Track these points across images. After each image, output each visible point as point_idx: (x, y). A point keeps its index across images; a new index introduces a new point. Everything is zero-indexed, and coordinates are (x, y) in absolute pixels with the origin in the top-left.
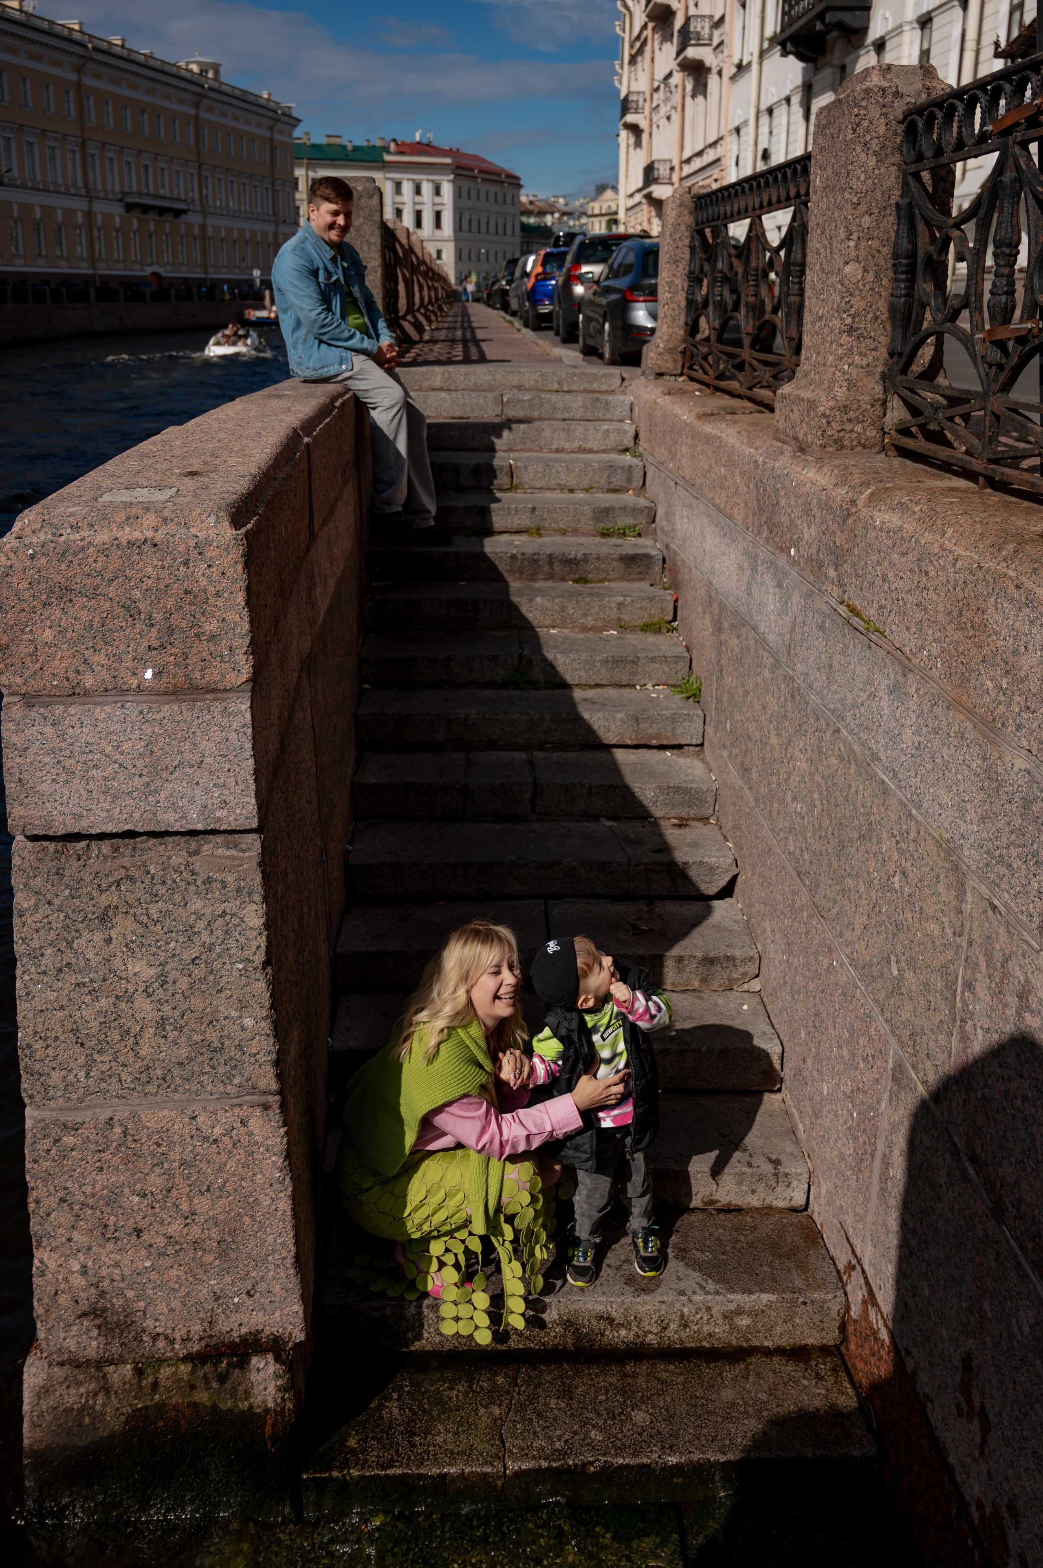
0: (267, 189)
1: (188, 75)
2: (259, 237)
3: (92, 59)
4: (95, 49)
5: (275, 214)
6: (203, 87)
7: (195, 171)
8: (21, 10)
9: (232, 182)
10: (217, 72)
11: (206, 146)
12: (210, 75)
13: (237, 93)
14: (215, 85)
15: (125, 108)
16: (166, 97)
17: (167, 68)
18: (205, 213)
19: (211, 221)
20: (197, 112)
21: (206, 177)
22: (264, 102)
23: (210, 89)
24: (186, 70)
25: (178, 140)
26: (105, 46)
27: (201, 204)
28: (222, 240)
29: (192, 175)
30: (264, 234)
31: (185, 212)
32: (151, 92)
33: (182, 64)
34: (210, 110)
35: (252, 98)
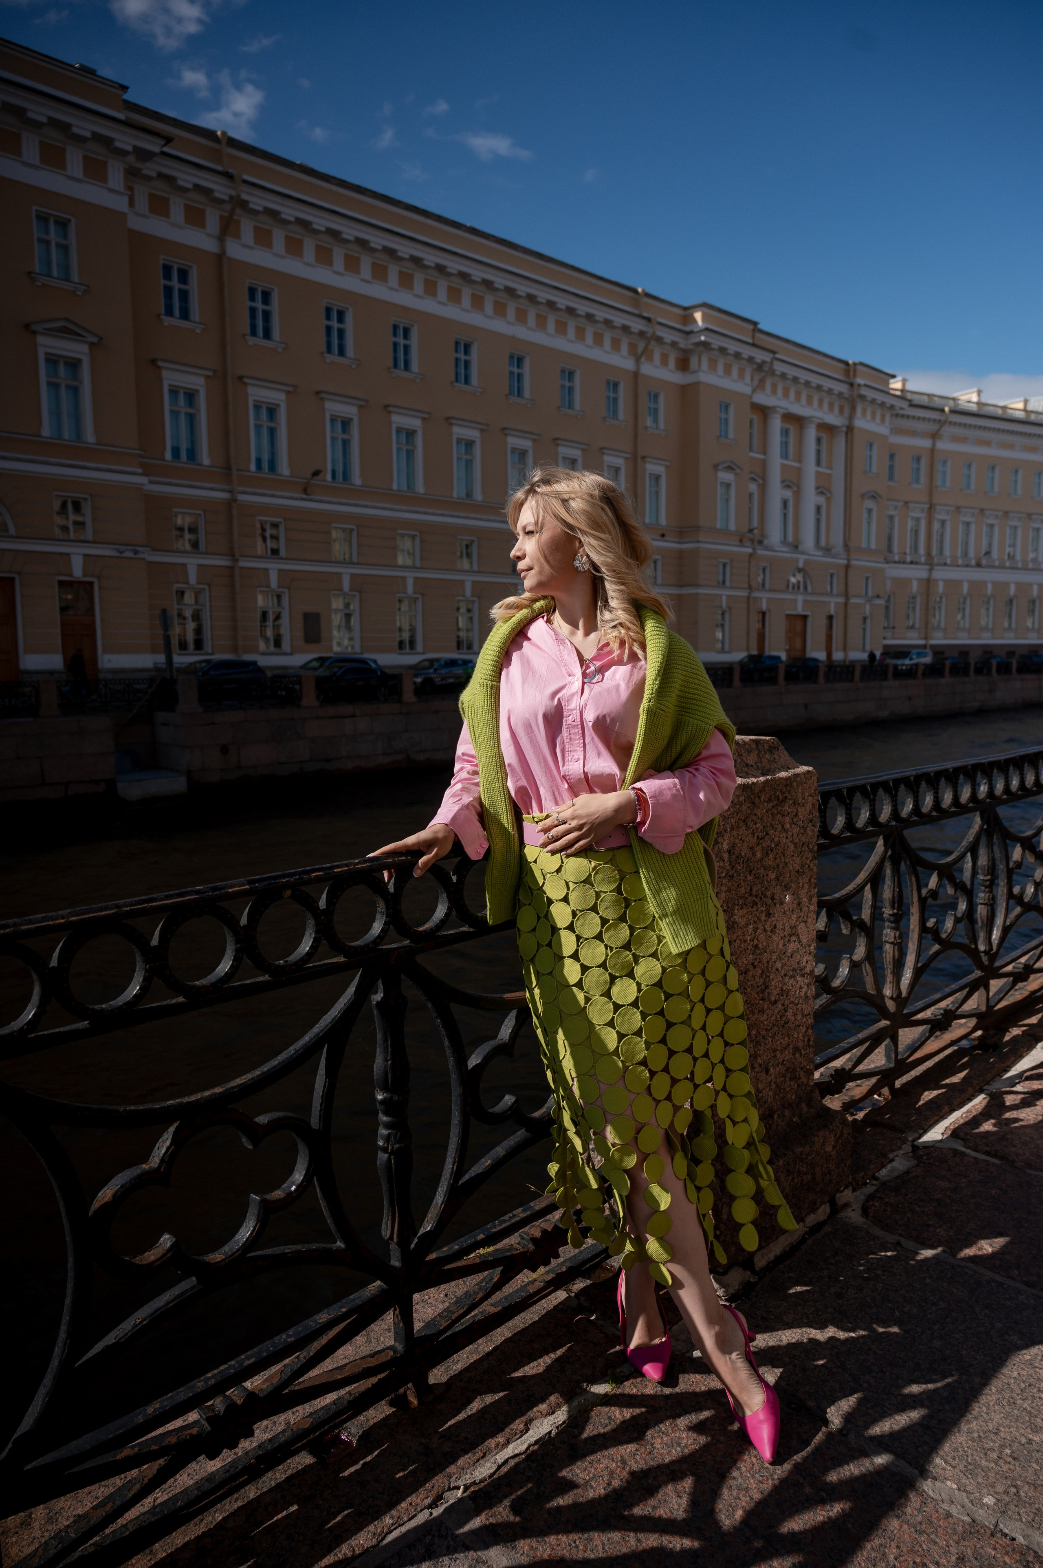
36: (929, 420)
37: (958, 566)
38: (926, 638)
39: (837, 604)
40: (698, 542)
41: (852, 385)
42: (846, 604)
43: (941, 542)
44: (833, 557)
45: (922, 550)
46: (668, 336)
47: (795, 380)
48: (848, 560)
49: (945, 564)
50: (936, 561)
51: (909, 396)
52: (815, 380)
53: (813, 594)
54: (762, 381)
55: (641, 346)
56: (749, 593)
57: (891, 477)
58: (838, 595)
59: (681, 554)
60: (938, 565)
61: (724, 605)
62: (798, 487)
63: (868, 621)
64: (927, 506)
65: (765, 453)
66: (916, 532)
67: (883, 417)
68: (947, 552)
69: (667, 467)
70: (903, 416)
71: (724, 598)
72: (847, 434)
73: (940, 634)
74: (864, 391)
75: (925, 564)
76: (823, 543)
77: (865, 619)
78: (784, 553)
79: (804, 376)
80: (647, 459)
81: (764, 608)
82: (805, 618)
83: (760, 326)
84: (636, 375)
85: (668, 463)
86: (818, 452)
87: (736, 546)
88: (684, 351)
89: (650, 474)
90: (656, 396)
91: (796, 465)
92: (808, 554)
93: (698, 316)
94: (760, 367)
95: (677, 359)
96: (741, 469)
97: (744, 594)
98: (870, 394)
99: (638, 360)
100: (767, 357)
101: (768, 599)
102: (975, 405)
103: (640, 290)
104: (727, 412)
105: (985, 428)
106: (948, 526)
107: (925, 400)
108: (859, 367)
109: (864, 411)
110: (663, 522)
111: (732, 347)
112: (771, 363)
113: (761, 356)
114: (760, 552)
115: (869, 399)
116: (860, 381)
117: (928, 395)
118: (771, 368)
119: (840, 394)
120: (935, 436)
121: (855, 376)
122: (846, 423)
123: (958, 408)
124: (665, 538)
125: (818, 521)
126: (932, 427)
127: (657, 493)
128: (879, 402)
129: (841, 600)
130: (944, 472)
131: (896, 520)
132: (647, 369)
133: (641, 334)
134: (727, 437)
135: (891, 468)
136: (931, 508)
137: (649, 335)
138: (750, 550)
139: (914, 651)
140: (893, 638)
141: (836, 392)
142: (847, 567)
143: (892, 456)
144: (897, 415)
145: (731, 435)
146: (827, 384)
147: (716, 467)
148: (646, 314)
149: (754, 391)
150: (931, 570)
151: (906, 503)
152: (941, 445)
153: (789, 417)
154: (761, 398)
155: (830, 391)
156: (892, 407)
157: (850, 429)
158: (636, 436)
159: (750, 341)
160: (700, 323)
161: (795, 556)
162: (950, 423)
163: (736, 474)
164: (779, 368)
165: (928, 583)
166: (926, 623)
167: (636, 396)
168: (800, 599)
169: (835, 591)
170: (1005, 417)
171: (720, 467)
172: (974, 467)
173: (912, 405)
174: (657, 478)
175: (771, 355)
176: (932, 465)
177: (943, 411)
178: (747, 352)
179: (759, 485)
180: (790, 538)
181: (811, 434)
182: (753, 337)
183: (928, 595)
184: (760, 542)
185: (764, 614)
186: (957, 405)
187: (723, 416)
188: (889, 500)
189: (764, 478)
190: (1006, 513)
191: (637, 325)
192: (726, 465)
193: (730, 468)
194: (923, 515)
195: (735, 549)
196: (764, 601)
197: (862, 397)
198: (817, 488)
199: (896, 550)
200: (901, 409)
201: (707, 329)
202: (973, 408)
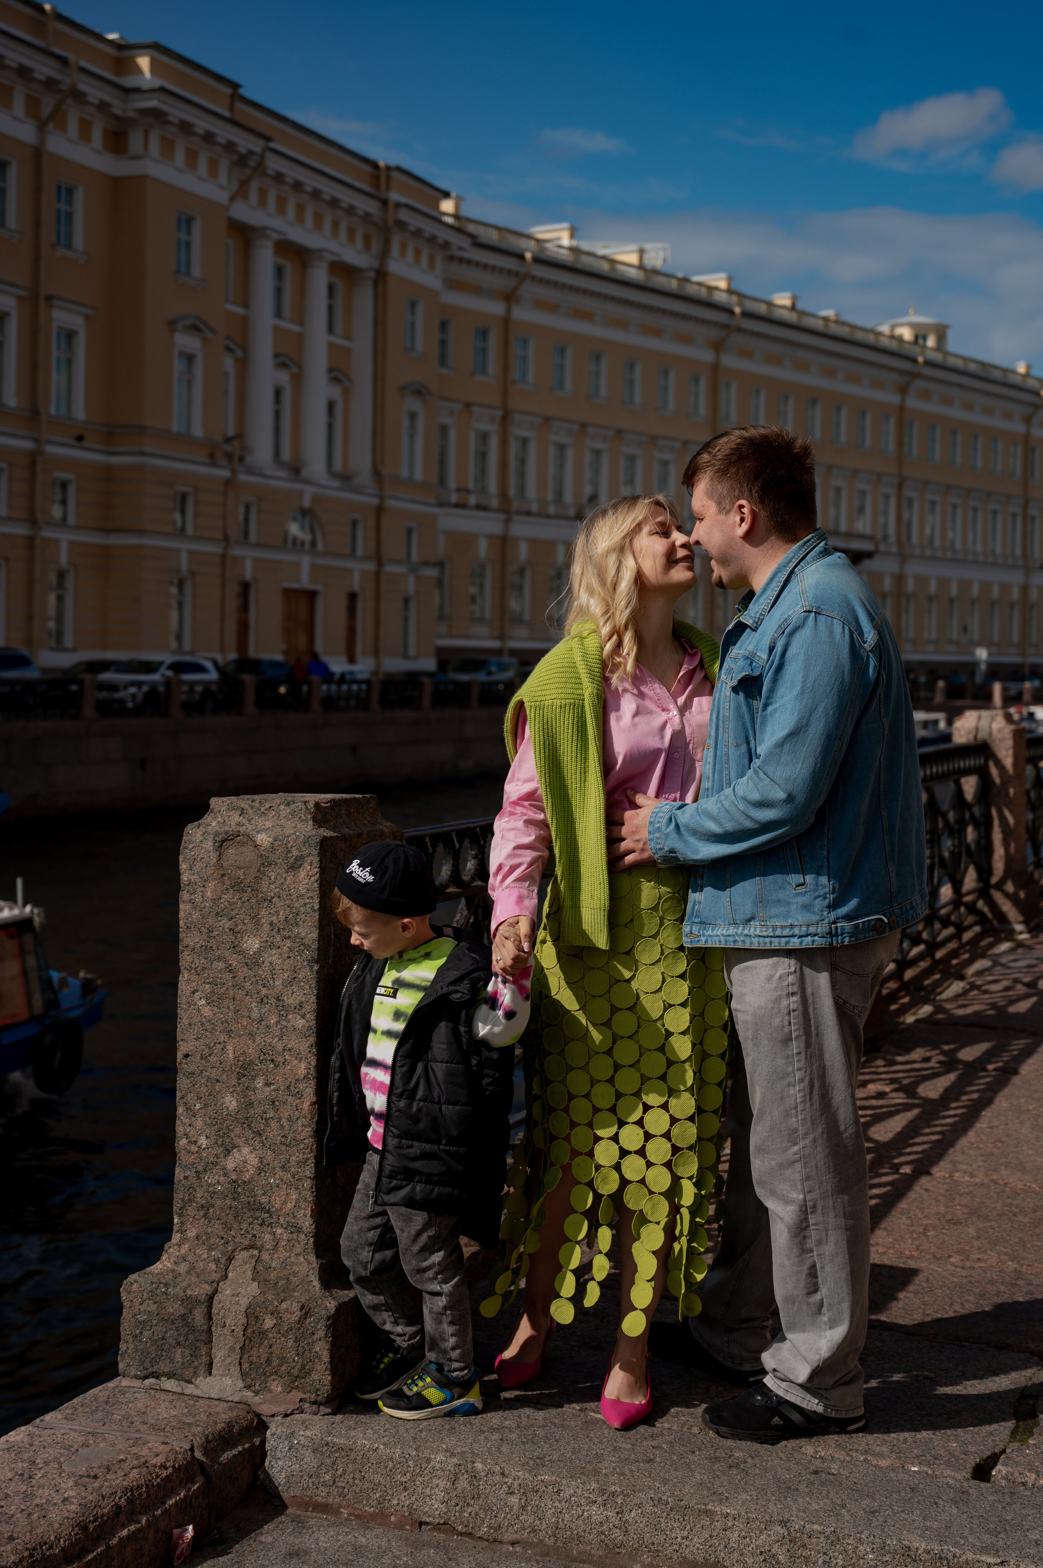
0: (1014, 515)
1: (893, 345)
2: (996, 593)
3: (739, 330)
4: (746, 314)
5: (1025, 556)
6: (914, 361)
7: (892, 491)
8: (641, 267)
9: (954, 506)
10: (941, 337)
11: (915, 451)
12: (931, 342)
13: (973, 367)
14: (938, 357)
15: (786, 398)
16: (854, 379)
17: (859, 336)
18: (903, 557)
19: (914, 569)
20: (903, 400)
21: (910, 501)
22: (1018, 380)
23: (928, 363)
24: (892, 337)
25: (868, 442)
26: (762, 309)
27: (899, 542)
28: (930, 599)
29: (887, 497)
30: (1005, 588)
31: (869, 555)
32: (830, 373)
33: (885, 329)
34: (925, 395)
35: (997, 375)
36: (501, 270)
37: (549, 516)
38: (502, 638)
39: (363, 573)
40: (143, 454)
41: (385, 202)
42: (378, 574)
43: (522, 475)
44: (357, 491)
45: (493, 487)
46: (95, 93)
47: (298, 186)
48: (382, 498)
49: (528, 513)
50: (515, 506)
51: (471, 228)
52: (329, 190)
53: (326, 554)
54: (244, 184)
55: (48, 104)
56: (226, 548)
57: (443, 360)
58: (365, 558)
59: (109, 474)
60: (519, 513)
61: (184, 567)
62: (300, 366)
63: (413, 607)
64: (500, 413)
65: (246, 305)
66: (483, 455)
67: (432, 259)
68: (531, 492)
69: (88, 318)
70: (461, 260)
71: (184, 556)
72: (376, 282)
73: (522, 632)
74: (404, 216)
75: (498, 511)
76: (338, 466)
77: (407, 600)
78: (279, 480)
79: (312, 182)
80: (56, 302)
81: (248, 575)
82: (312, 595)
83: (243, 91)
84: (38, 153)
85: (89, 311)
86: (331, 309)
87: (203, 464)
88: (118, 118)
89: (60, 329)
90: (70, 192)
91: (296, 328)
92: (263, 476)
93: (144, 62)
94: (242, 160)
95: (106, 132)
96: (214, 332)
97: (216, 549)
98: (414, 221)
99: (41, 128)
100: (256, 145)
101: (255, 560)
102: (565, 252)
103: (47, 7)
104: (189, 231)
105: (585, 292)
106: (532, 447)
107: (493, 237)
108: (395, 175)
109: (403, 246)
110: (80, 413)
111: (202, 123)
112: (262, 156)
113: (246, 143)
114: (243, 477)
115: (412, 228)
116: (395, 196)
117: (498, 228)
118: (261, 164)
119: (367, 216)
120: (510, 297)
121: (388, 188)
122: (376, 264)
123: (543, 256)
124: (86, 444)
125: (330, 427)
126: (504, 283)
127: (69, 361)
128: (427, 235)
129: (370, 566)
130: (524, 359)
131: (452, 434)
132: (56, 144)
133: (50, 84)
134: (188, 274)
135: (443, 343)
136: (506, 419)
137: (63, 87)
138: (226, 473)
139: (494, 659)
140: (451, 636)
141: (360, 212)
142: (380, 510)
143: (444, 326)
144: (452, 258)
145: (196, 271)
146: (347, 198)
147: (172, 324)
148: (57, 51)
149: (232, 199)
150: (508, 521)
151: (468, 405)
152: (520, 314)
153: (285, 248)
154: (243, 212)
155: (351, 210)
156: (446, 245)
157: (381, 276)
158: (37, 260)
159: (226, 113)
160: (147, 74)
161: (297, 486)
162: (534, 278)
163: (205, 340)
164: (273, 164)
165: (504, 542)
166: (502, 609)
167: (37, 189)
168: (306, 561)
169: (360, 551)
170: (613, 275)
171: (180, 326)
172: (569, 353)
173: (477, 244)
174: (70, 335)
175: (262, 143)
176: (506, 345)
177: (521, 257)
178: (224, 133)
179: (237, 360)
180: (286, 455)
181: (320, 278)
182: (232, 108)
183: (503, 564)
184: (241, 459)
185: (245, 587)
186: (543, 250)
187: (183, 237)
188: (443, 398)
189: (244, 348)
190: (620, 432)
191: (43, 69)
192: (188, 322)
193: (195, 329)
194: (494, 429)
195: (203, 470)
196: (248, 564)
197: (401, 225)
198: (276, 356)
199: (452, 484)
200: (461, 248)
201: (162, 89)
202: (565, 256)
